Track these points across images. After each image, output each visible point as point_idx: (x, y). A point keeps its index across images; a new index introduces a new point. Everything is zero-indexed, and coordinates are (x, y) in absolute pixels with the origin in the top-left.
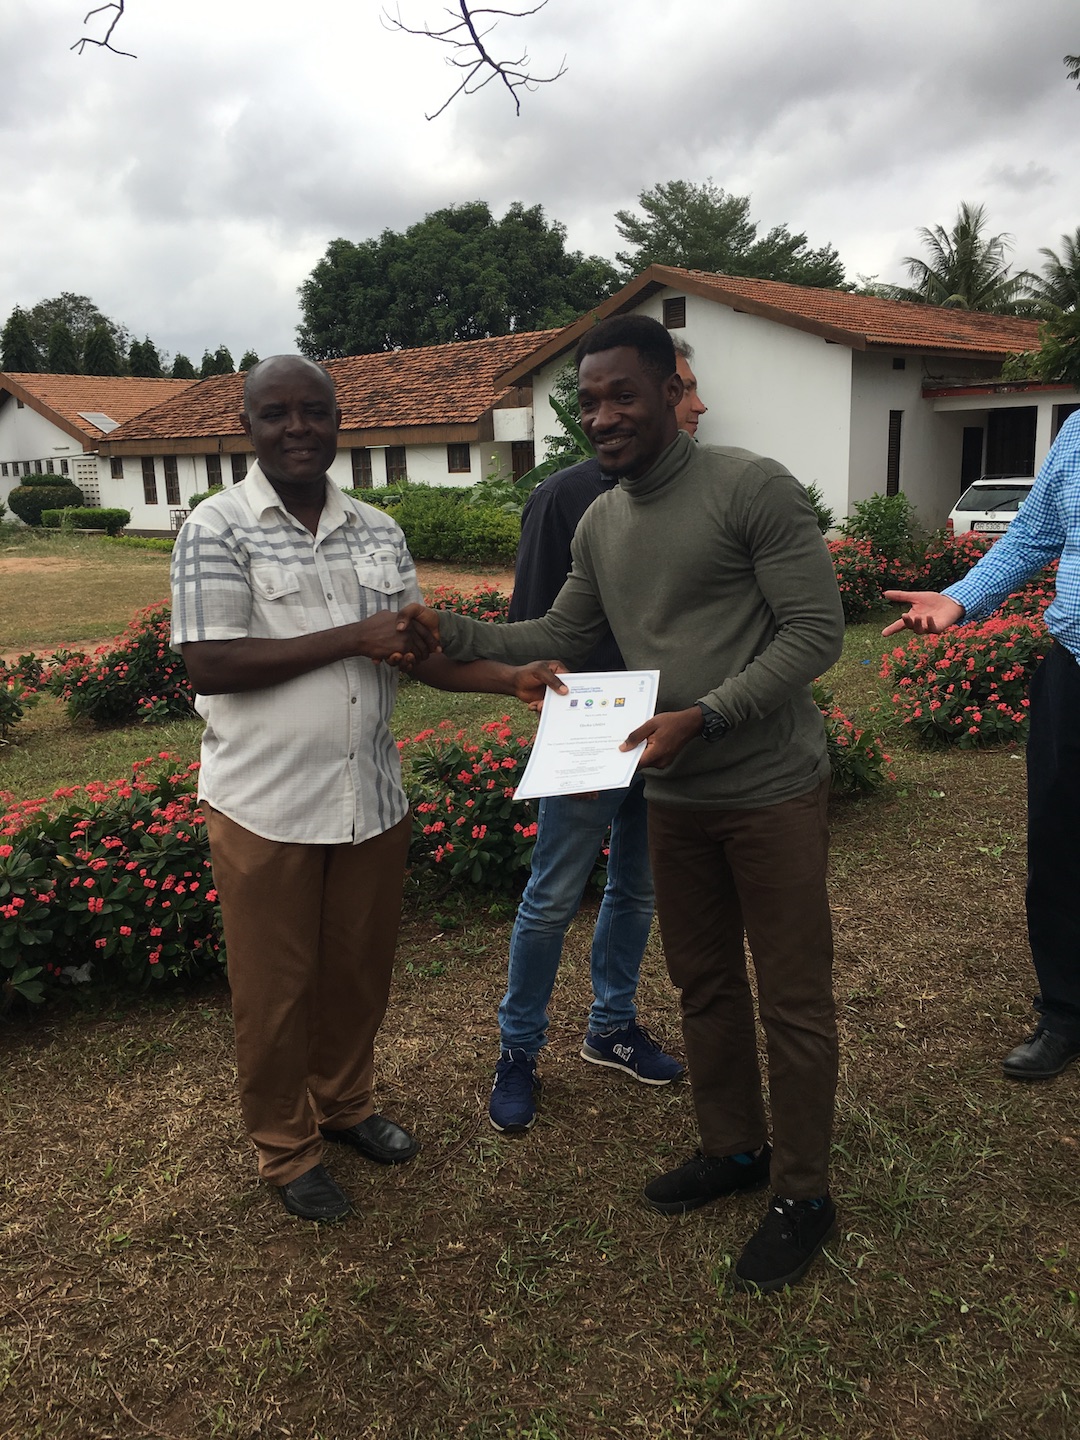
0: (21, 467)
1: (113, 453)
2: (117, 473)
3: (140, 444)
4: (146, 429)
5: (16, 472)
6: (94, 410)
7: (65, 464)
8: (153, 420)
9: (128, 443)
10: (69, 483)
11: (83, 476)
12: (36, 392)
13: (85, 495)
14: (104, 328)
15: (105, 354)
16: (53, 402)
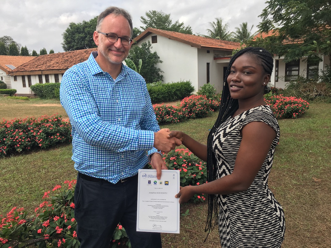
1: (14, 75)
2: (15, 79)
3: (21, 72)
4: (23, 69)
6: (10, 64)
7: (2, 78)
8: (25, 66)
9: (18, 72)
10: (3, 82)
11: (7, 81)
13: (7, 85)
14: (14, 44)
15: (15, 50)
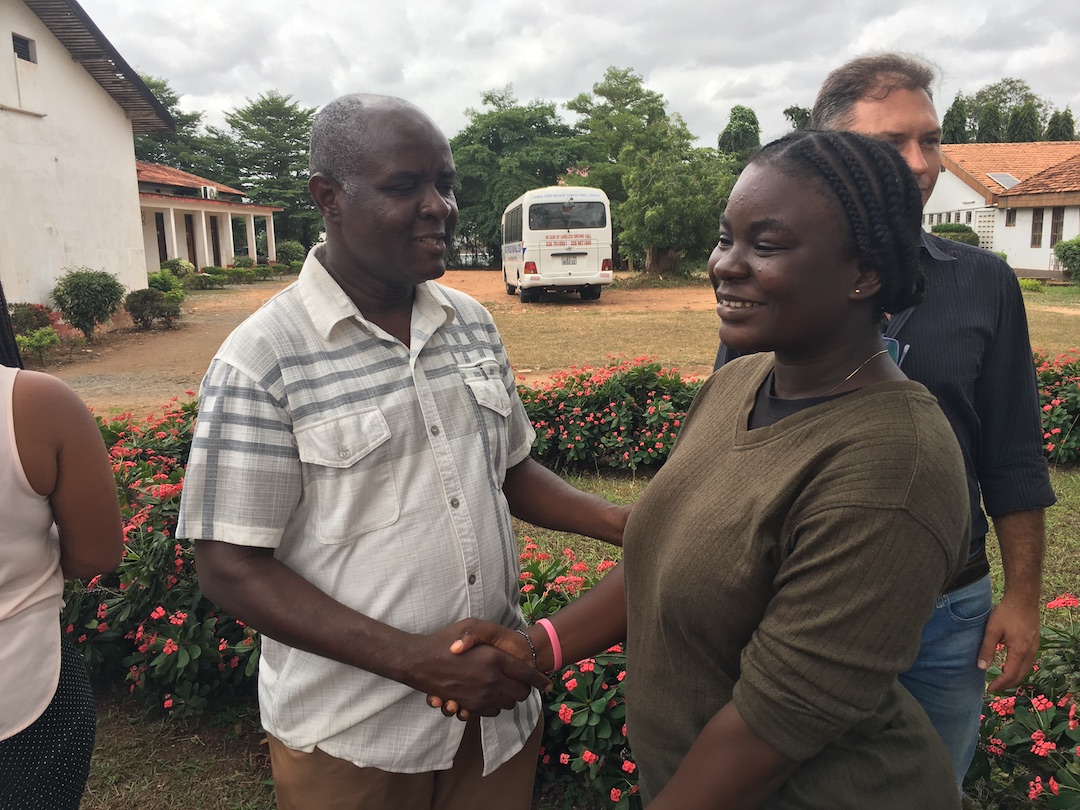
0: (935, 217)
1: (1007, 206)
2: (1010, 220)
3: (1034, 197)
4: (1042, 184)
5: (931, 221)
6: (1002, 171)
7: (969, 215)
8: (1050, 177)
9: (1023, 198)
10: (969, 230)
11: (982, 224)
12: (956, 159)
13: (981, 240)
14: (1031, 104)
15: (1028, 124)
16: (969, 166)
